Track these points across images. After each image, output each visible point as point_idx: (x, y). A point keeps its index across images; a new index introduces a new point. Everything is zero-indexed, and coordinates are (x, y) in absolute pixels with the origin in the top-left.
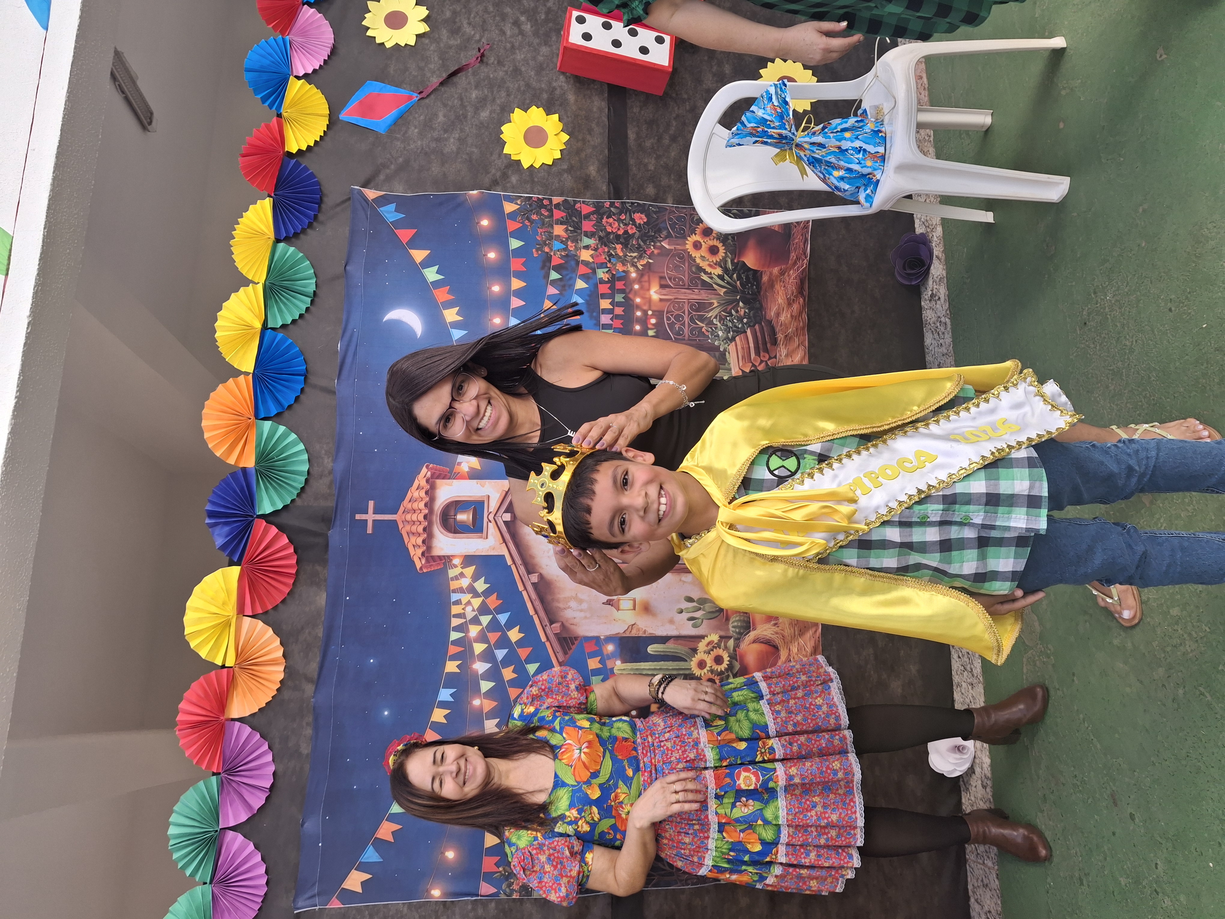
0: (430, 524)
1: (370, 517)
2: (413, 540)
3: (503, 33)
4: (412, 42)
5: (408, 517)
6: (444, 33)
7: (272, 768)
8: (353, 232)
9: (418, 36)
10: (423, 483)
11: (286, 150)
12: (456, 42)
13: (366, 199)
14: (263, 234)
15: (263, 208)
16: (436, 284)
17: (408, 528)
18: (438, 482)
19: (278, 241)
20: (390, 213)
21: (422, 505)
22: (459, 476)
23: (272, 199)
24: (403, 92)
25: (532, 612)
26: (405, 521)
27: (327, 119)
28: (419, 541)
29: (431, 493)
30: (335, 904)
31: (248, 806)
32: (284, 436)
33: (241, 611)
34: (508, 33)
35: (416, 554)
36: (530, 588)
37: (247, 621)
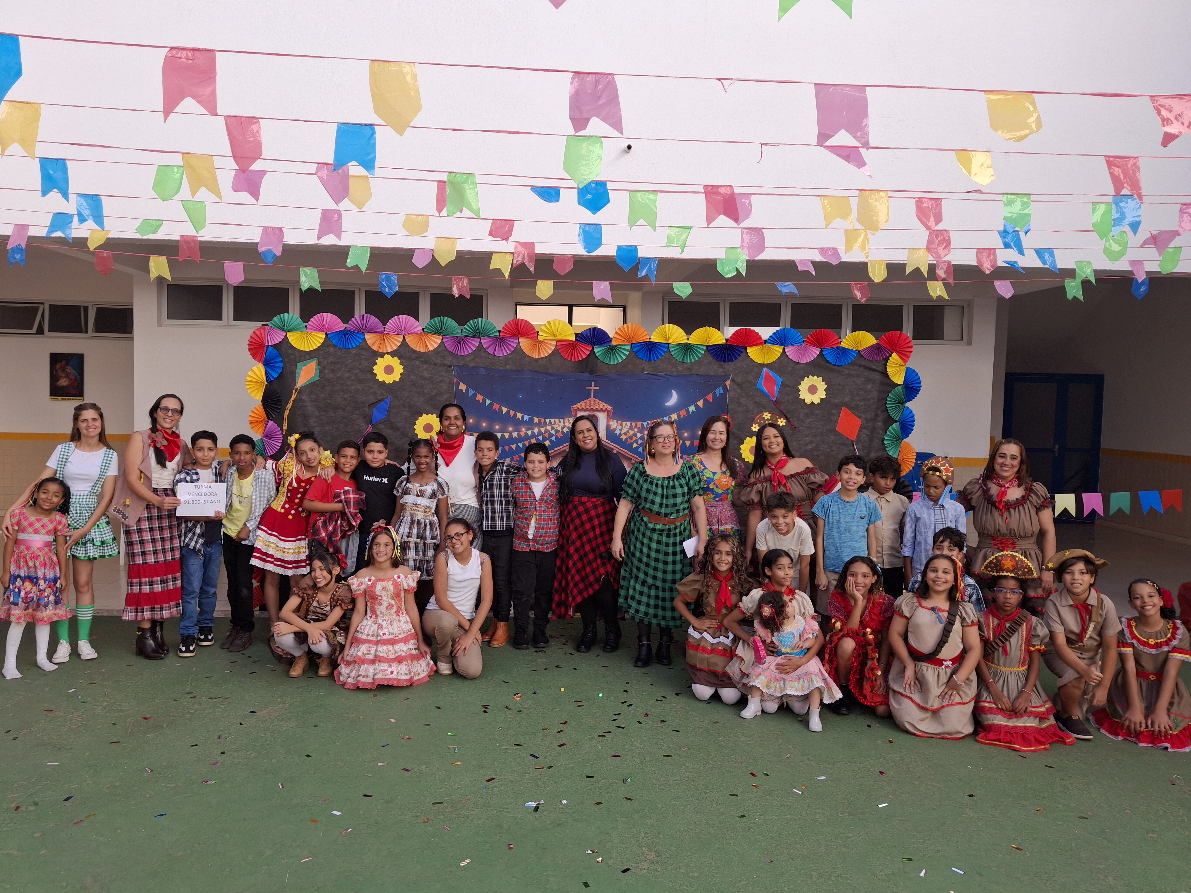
0: (589, 411)
1: (593, 388)
2: (584, 404)
4: (800, 397)
5: (592, 402)
6: (807, 411)
7: (501, 355)
8: (711, 376)
9: (804, 400)
10: (606, 407)
11: (747, 348)
12: (802, 415)
13: (726, 381)
14: (710, 341)
15: (721, 340)
16: (688, 411)
17: (588, 402)
18: (606, 413)
19: (707, 346)
20: (719, 391)
21: (597, 407)
22: (608, 421)
23: (725, 343)
24: (776, 394)
25: (556, 449)
26: (591, 401)
27: (763, 363)
28: (583, 407)
29: (602, 410)
30: (455, 380)
31: (488, 348)
32: (624, 354)
33: (558, 341)
35: (578, 405)
36: (564, 449)
37: (555, 343)
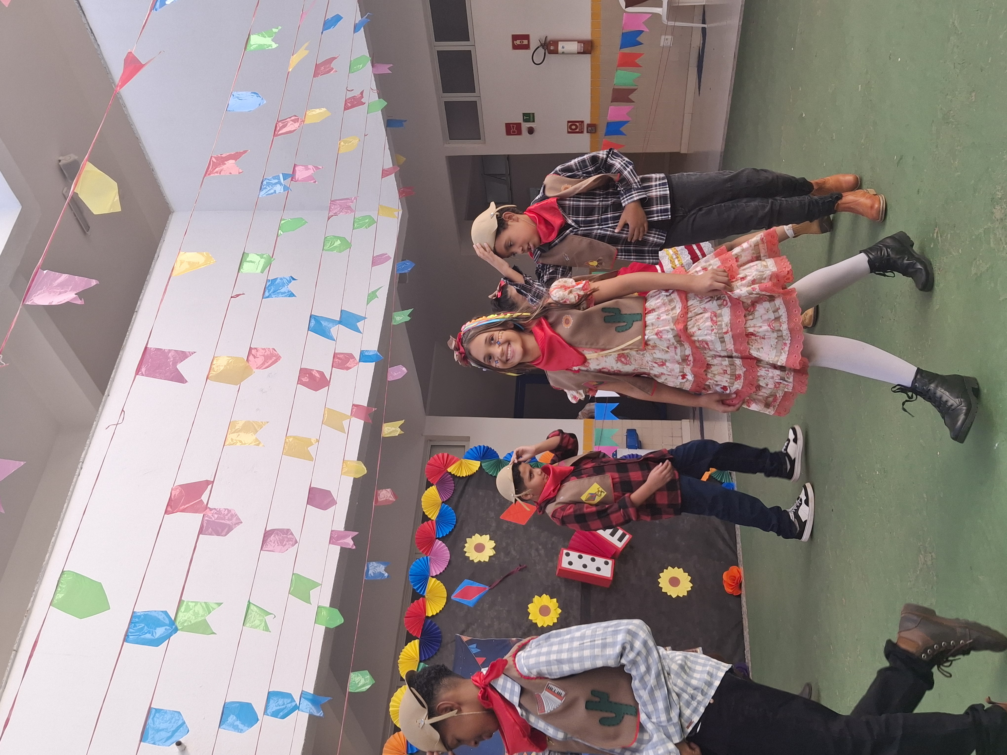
3: (530, 554)
4: (487, 560)
6: (502, 554)
8: (455, 658)
9: (490, 557)
11: (426, 615)
12: (506, 560)
13: (462, 641)
14: (414, 659)
15: (415, 645)
19: (421, 661)
20: (473, 649)
23: (419, 640)
24: (482, 586)
27: (446, 599)
34: (533, 555)
